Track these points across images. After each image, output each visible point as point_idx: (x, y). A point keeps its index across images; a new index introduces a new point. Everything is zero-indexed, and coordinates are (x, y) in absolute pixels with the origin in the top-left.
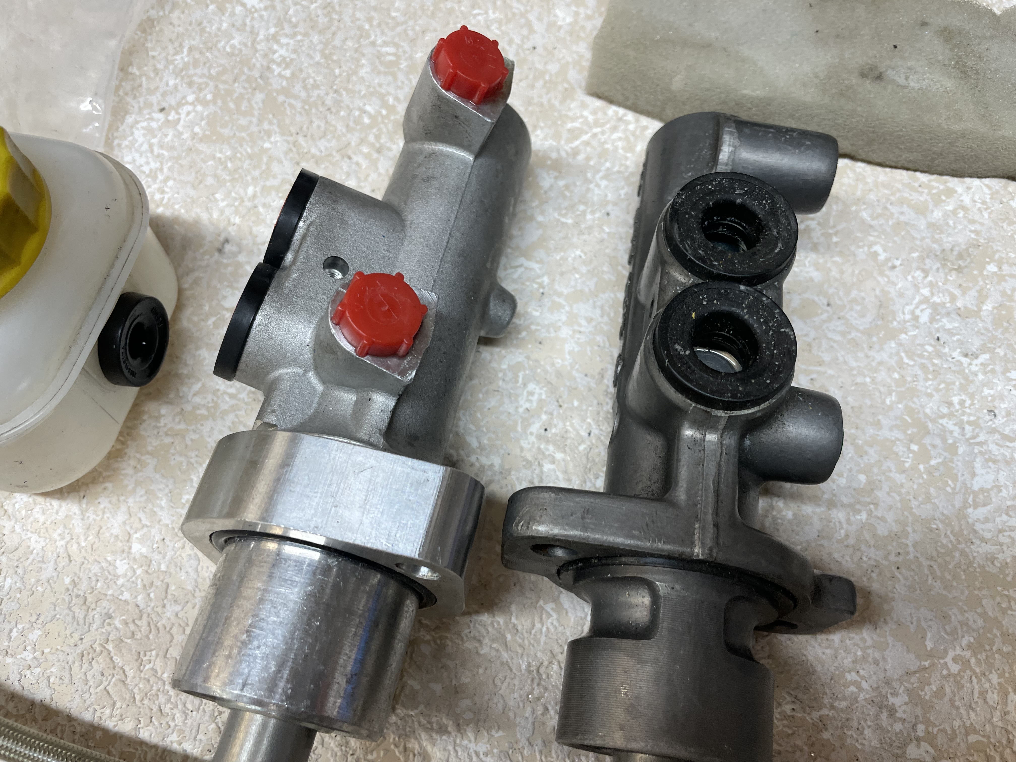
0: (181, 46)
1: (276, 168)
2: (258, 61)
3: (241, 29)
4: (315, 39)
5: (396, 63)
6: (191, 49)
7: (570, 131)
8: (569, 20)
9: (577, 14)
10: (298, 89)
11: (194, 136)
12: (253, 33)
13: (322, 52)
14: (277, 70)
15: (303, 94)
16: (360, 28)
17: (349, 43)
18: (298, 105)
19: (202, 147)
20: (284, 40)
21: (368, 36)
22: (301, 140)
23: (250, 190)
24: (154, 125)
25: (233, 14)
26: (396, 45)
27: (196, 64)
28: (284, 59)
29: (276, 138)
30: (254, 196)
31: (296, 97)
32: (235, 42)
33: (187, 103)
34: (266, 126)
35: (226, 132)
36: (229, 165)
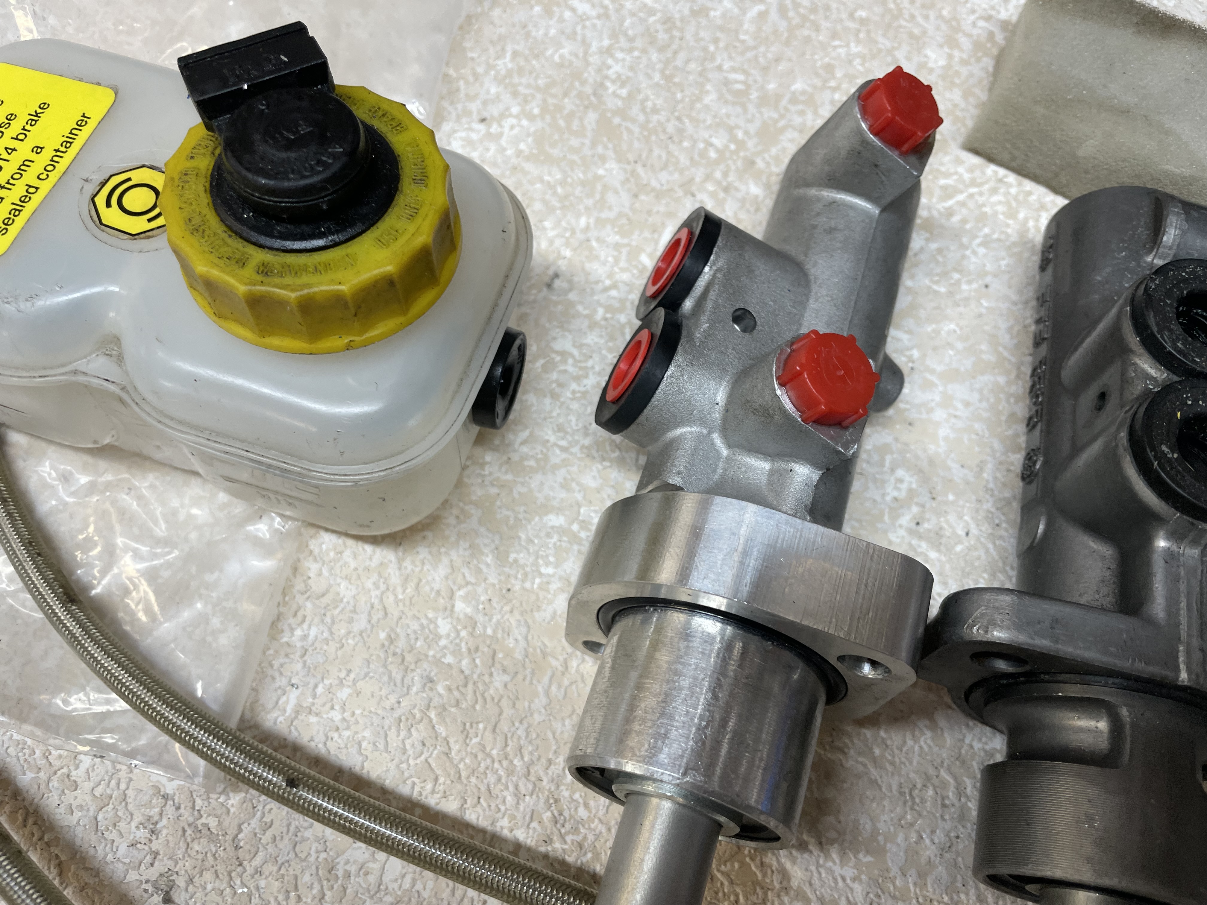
0: (503, 50)
1: (611, 198)
2: (591, 75)
3: (572, 36)
4: (655, 56)
5: (745, 93)
6: (515, 54)
7: (944, 188)
8: (942, 62)
9: (950, 57)
10: (635, 111)
11: (519, 153)
12: (585, 43)
13: (662, 72)
14: (611, 88)
15: (642, 118)
16: (705, 49)
17: (693, 66)
18: (636, 130)
19: (528, 166)
20: (620, 55)
21: (713, 59)
22: (640, 170)
23: (583, 221)
24: (474, 136)
25: (561, 20)
26: (746, 73)
27: (520, 71)
28: (619, 76)
29: (612, 165)
30: (587, 228)
31: (633, 121)
32: (565, 51)
33: (511, 115)
34: (600, 150)
35: (556, 152)
36: (559, 190)
